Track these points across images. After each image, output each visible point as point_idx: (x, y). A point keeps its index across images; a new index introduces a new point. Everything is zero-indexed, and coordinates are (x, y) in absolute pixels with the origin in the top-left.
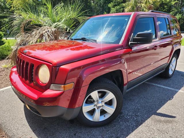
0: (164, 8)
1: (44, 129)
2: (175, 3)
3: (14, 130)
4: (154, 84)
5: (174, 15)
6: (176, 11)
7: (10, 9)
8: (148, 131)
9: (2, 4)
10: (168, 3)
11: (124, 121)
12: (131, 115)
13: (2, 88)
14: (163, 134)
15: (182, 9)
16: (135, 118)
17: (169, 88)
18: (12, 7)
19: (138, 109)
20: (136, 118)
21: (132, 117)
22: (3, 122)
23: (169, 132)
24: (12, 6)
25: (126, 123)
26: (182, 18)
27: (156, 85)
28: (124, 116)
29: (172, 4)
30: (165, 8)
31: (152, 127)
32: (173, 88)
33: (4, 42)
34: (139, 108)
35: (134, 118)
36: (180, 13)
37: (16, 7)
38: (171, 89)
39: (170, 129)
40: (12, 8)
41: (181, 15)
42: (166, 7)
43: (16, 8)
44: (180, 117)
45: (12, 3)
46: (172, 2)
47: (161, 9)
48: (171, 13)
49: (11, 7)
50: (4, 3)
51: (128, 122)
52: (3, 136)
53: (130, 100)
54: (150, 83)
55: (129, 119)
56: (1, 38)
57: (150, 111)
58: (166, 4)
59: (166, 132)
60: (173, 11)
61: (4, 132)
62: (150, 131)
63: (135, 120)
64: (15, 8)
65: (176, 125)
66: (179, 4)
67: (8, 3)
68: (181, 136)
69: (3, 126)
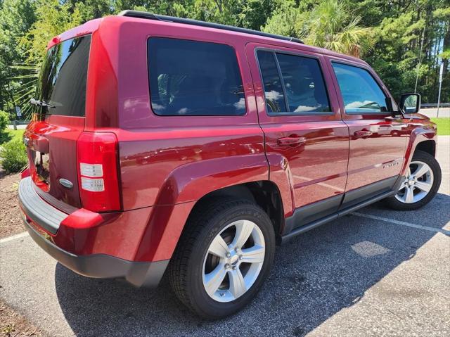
0: (386, 52)
1: (128, 316)
2: (411, 41)
3: (58, 321)
4: (374, 217)
5: (409, 66)
6: (415, 57)
7: (24, 59)
8: (366, 314)
9: (7, 48)
10: (395, 41)
11: (311, 295)
12: (326, 283)
13: (19, 233)
14: (401, 319)
15: (428, 53)
16: (335, 289)
17: (408, 225)
18: (31, 55)
19: (341, 270)
20: (337, 288)
21: (328, 287)
22: (28, 303)
23: (415, 314)
24: (29, 53)
25: (314, 299)
26: (429, 72)
27: (380, 218)
28: (309, 285)
29: (404, 42)
30: (388, 52)
31: (376, 306)
32: (417, 224)
33: (9, 136)
34: (344, 267)
35: (333, 289)
36: (424, 62)
37: (40, 54)
38: (414, 226)
39: (417, 309)
40: (31, 57)
41: (427, 66)
42: (389, 48)
43: (41, 56)
44: (438, 283)
45: (32, 44)
46: (403, 38)
47: (380, 53)
48: (403, 62)
49: (28, 55)
50: (10, 46)
51: (320, 296)
52: (33, 334)
53: (322, 251)
54: (363, 215)
55: (320, 290)
56: (3, 126)
57: (369, 273)
58: (390, 43)
59: (408, 316)
60: (406, 57)
61: (35, 324)
62: (370, 314)
63: (336, 293)
64: (36, 58)
65: (431, 300)
66: (420, 43)
67: (20, 46)
68: (442, 322)
69: (31, 312)
